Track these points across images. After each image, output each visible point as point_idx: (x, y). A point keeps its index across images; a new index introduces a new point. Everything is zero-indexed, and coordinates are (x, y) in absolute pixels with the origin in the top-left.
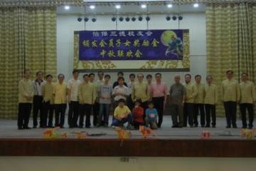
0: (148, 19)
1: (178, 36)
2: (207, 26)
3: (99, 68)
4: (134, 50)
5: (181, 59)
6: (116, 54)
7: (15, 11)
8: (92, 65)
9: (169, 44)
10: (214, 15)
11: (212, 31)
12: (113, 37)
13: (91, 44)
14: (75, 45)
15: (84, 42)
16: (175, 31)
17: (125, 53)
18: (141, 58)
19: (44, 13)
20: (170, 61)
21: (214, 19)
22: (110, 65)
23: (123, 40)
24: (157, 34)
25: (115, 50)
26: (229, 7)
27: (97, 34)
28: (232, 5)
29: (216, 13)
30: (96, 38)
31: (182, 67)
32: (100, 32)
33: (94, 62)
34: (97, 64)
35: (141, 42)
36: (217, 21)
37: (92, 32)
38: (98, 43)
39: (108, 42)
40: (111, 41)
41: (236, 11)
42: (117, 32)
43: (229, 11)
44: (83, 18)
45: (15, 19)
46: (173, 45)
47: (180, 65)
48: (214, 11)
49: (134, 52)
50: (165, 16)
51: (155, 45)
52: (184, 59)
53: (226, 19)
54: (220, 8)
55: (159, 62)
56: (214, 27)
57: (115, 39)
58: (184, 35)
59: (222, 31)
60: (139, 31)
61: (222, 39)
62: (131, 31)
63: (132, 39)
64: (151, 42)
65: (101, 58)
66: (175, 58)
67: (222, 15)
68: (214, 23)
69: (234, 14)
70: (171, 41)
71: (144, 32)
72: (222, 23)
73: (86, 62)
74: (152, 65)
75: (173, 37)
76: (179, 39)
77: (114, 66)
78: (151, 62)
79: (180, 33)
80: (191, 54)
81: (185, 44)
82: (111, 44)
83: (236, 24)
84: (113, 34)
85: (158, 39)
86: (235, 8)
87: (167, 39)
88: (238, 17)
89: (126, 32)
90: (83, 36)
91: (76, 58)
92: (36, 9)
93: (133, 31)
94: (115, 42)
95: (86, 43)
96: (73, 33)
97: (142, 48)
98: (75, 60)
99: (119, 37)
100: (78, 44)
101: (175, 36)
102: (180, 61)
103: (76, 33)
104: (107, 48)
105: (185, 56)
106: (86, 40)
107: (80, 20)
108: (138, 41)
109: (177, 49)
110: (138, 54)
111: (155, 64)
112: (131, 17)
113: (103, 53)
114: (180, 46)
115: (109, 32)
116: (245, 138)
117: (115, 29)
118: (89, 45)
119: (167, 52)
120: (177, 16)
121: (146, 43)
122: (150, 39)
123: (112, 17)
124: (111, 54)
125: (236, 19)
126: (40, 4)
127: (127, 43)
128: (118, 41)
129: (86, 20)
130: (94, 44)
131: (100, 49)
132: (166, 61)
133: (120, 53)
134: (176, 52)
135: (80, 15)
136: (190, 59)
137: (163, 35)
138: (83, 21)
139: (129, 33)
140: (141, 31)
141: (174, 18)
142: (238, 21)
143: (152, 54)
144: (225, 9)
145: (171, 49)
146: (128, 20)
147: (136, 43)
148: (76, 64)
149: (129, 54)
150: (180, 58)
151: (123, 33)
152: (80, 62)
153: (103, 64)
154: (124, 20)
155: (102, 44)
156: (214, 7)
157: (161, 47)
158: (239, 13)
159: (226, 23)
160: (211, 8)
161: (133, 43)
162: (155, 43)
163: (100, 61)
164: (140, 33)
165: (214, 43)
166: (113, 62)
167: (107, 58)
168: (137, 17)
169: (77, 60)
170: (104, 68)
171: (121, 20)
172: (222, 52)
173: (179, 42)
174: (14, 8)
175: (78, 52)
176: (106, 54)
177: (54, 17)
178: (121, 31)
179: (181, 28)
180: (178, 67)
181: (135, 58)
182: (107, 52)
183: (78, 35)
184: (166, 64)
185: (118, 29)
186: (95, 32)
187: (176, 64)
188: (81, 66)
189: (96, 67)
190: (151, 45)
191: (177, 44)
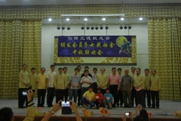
0: (107, 28)
1: (128, 40)
2: (149, 34)
3: (72, 62)
4: (97, 50)
5: (131, 57)
6: (84, 52)
7: (13, 22)
8: (67, 60)
9: (122, 46)
10: (154, 25)
11: (152, 37)
12: (82, 41)
13: (66, 46)
14: (55, 46)
15: (61, 44)
16: (125, 36)
17: (90, 52)
18: (102, 56)
19: (34, 24)
20: (122, 58)
21: (154, 28)
22: (79, 60)
23: (89, 42)
24: (114, 39)
25: (84, 50)
26: (164, 20)
27: (71, 39)
28: (167, 19)
29: (155, 24)
30: (70, 41)
31: (131, 62)
32: (73, 37)
33: (68, 58)
34: (70, 60)
35: (102, 44)
36: (156, 30)
37: (67, 37)
38: (71, 45)
39: (78, 44)
40: (81, 43)
41: (169, 23)
42: (85, 37)
43: (164, 23)
44: (61, 27)
45: (13, 28)
46: (125, 47)
47: (129, 61)
48: (154, 23)
49: (97, 52)
50: (119, 26)
51: (112, 46)
53: (162, 29)
54: (158, 21)
55: (114, 58)
56: (154, 34)
57: (84, 42)
58: (133, 39)
59: (159, 37)
60: (100, 36)
61: (159, 43)
62: (95, 36)
63: (95, 42)
64: (109, 44)
65: (73, 55)
66: (126, 56)
67: (159, 25)
68: (153, 31)
69: (168, 25)
70: (123, 44)
71: (104, 37)
72: (159, 31)
73: (63, 58)
74: (110, 61)
75: (124, 41)
76: (129, 42)
77: (82, 61)
78: (109, 58)
79: (129, 38)
80: (137, 53)
81: (133, 46)
82: (81, 45)
83: (169, 32)
84: (82, 38)
85: (114, 42)
86: (168, 21)
87: (120, 43)
88: (171, 27)
89: (92, 37)
90: (61, 39)
92: (28, 21)
93: (96, 36)
94: (83, 44)
95: (63, 45)
96: (54, 38)
97: (102, 49)
98: (55, 57)
99: (86, 41)
100: (57, 45)
101: (126, 40)
102: (130, 58)
103: (56, 37)
104: (78, 49)
105: (133, 54)
106: (63, 42)
107: (59, 28)
108: (100, 43)
109: (128, 49)
110: (99, 53)
111: (112, 60)
112: (95, 27)
113: (75, 52)
114: (130, 47)
115: (79, 37)
116: (178, 117)
117: (84, 35)
118: (65, 46)
119: (120, 52)
120: (127, 26)
121: (105, 45)
122: (108, 42)
123: (82, 26)
124: (80, 52)
125: (170, 29)
126: (31, 17)
127: (92, 45)
128: (86, 44)
129: (63, 28)
130: (68, 45)
131: (72, 49)
132: (119, 58)
133: (87, 52)
134: (126, 51)
135: (59, 25)
136: (137, 56)
137: (117, 39)
138: (61, 29)
139: (94, 38)
140: (102, 36)
141: (126, 28)
142: (171, 30)
143: (109, 52)
144: (161, 21)
146: (92, 29)
147: (98, 45)
148: (56, 60)
149: (93, 52)
150: (130, 55)
151: (89, 38)
152: (59, 58)
153: (75, 59)
154: (90, 29)
155: (74, 46)
156: (153, 20)
157: (116, 48)
158: (171, 24)
159: (163, 31)
160: (152, 21)
161: (96, 45)
162: (111, 45)
163: (73, 58)
164: (101, 38)
165: (154, 46)
166: (82, 58)
167: (77, 55)
168: (99, 27)
169: (56, 56)
170: (75, 63)
171: (88, 28)
172: (159, 52)
173: (129, 44)
174: (12, 20)
175: (57, 51)
177: (41, 26)
178: (88, 36)
179: (130, 35)
180: (128, 63)
181: (97, 56)
182: (78, 51)
183: (57, 39)
184: (120, 60)
185: (86, 35)
186: (70, 37)
187: (127, 60)
188: (59, 61)
189: (70, 62)
190: (109, 46)
191: (128, 46)
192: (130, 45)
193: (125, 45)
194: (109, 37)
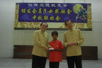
3: (31, 27)
5: (87, 23)
6: (43, 18)
8: (27, 25)
9: (78, 13)
12: (41, 7)
13: (26, 12)
14: (16, 11)
15: (22, 10)
16: (81, 4)
17: (49, 18)
18: (60, 21)
20: (79, 24)
22: (39, 25)
23: (48, 9)
25: (43, 15)
27: (31, 5)
30: (30, 7)
31: (87, 28)
32: (33, 4)
33: (28, 23)
34: (30, 25)
35: (60, 11)
37: (28, 3)
38: (31, 11)
40: (40, 9)
42: (44, 4)
46: (81, 14)
47: (85, 26)
49: (55, 17)
51: (69, 13)
52: (88, 22)
58: (88, 7)
60: (58, 4)
62: (53, 4)
63: (54, 9)
64: (66, 11)
66: (83, 22)
71: (62, 4)
73: (23, 23)
75: (81, 8)
76: (85, 9)
81: (88, 12)
82: (40, 11)
84: (42, 5)
85: (71, 9)
87: (77, 9)
89: (50, 4)
91: (16, 20)
93: (55, 4)
94: (42, 10)
95: (23, 11)
97: (60, 15)
99: (45, 7)
100: (18, 11)
101: (82, 7)
102: (85, 24)
103: (17, 4)
104: (37, 14)
105: (88, 20)
108: (58, 10)
110: (57, 19)
113: (34, 17)
114: (86, 14)
115: (39, 4)
117: (43, 2)
119: (77, 18)
121: (63, 12)
122: (66, 9)
124: (39, 18)
127: (51, 11)
128: (45, 10)
130: (29, 11)
131: (32, 15)
132: (76, 23)
133: (46, 18)
134: (83, 17)
136: (92, 23)
137: (74, 7)
140: (60, 4)
145: (79, 16)
147: (57, 11)
148: (16, 24)
149: (52, 18)
150: (86, 21)
151: (48, 4)
152: (19, 22)
153: (34, 24)
155: (34, 12)
157: (73, 15)
161: (54, 11)
162: (69, 12)
163: (32, 23)
164: (59, 5)
167: (37, 21)
169: (17, 21)
170: (35, 27)
173: (84, 11)
175: (18, 16)
176: (37, 18)
178: (47, 3)
179: (86, 3)
180: (84, 28)
183: (18, 6)
184: (76, 25)
185: (45, 2)
186: (30, 3)
187: (83, 25)
188: (19, 26)
189: (29, 27)
190: (66, 13)
191: (84, 13)
192: (86, 12)
193: (81, 12)
194: (67, 4)
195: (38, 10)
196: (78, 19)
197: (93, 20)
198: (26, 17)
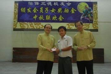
3: (32, 28)
4: (58, 15)
5: (92, 23)
6: (45, 18)
8: (27, 25)
9: (83, 12)
13: (26, 11)
14: (15, 11)
15: (22, 9)
16: (87, 2)
17: (51, 17)
18: (63, 21)
22: (40, 26)
23: (50, 8)
25: (44, 15)
27: (31, 4)
30: (30, 6)
31: (93, 28)
32: (33, 2)
33: (29, 24)
34: (30, 25)
35: (63, 10)
37: (28, 2)
38: (32, 10)
39: (39, 9)
40: (41, 8)
42: (46, 2)
46: (86, 13)
49: (58, 17)
51: (73, 12)
52: (94, 23)
57: (44, 7)
58: (94, 5)
60: (62, 2)
62: (56, 2)
63: (56, 8)
64: (70, 10)
65: (33, 21)
66: (88, 22)
70: (85, 10)
71: (65, 3)
73: (23, 23)
74: (71, 27)
75: (86, 7)
76: (90, 8)
78: (70, 24)
81: (94, 12)
82: (41, 11)
84: (43, 4)
87: (82, 8)
89: (53, 2)
91: (15, 20)
93: (57, 2)
94: (44, 10)
95: (23, 10)
96: (14, 2)
97: (63, 14)
98: (15, 22)
99: (47, 6)
100: (17, 10)
101: (88, 6)
102: (91, 24)
103: (16, 2)
104: (38, 14)
105: (94, 20)
106: (23, 8)
109: (89, 15)
110: (61, 18)
113: (35, 17)
114: (91, 13)
115: (40, 2)
117: (45, 0)
119: (82, 17)
121: (67, 11)
122: (70, 8)
124: (41, 18)
127: (53, 10)
128: (47, 9)
130: (29, 10)
131: (33, 14)
133: (48, 18)
134: (88, 17)
136: (98, 23)
137: (79, 6)
139: (55, 4)
140: (63, 2)
143: (71, 18)
145: (84, 16)
147: (60, 10)
148: (15, 25)
149: (54, 18)
150: (91, 22)
152: (19, 23)
153: (35, 25)
155: (35, 11)
157: (78, 14)
161: (57, 10)
162: (73, 11)
163: (33, 23)
164: (62, 4)
166: (42, 23)
167: (38, 21)
169: (16, 21)
170: (35, 28)
173: (90, 10)
175: (17, 16)
176: (38, 18)
178: (49, 2)
179: (91, 1)
180: (89, 29)
181: (58, 21)
182: (38, 16)
183: (18, 4)
185: (47, 0)
186: (30, 2)
187: (88, 26)
188: (19, 26)
189: (30, 27)
190: (70, 12)
191: (89, 12)
192: (92, 11)
193: (86, 11)
194: (70, 2)
195: (39, 10)
196: (83, 19)
197: (99, 20)
198: (26, 17)
